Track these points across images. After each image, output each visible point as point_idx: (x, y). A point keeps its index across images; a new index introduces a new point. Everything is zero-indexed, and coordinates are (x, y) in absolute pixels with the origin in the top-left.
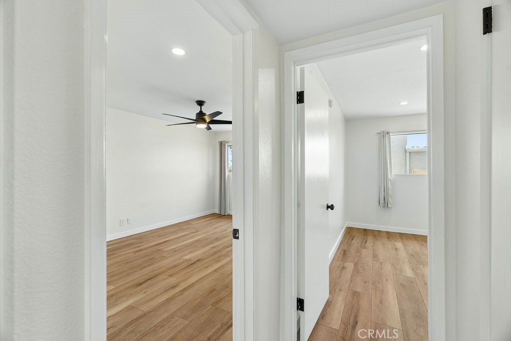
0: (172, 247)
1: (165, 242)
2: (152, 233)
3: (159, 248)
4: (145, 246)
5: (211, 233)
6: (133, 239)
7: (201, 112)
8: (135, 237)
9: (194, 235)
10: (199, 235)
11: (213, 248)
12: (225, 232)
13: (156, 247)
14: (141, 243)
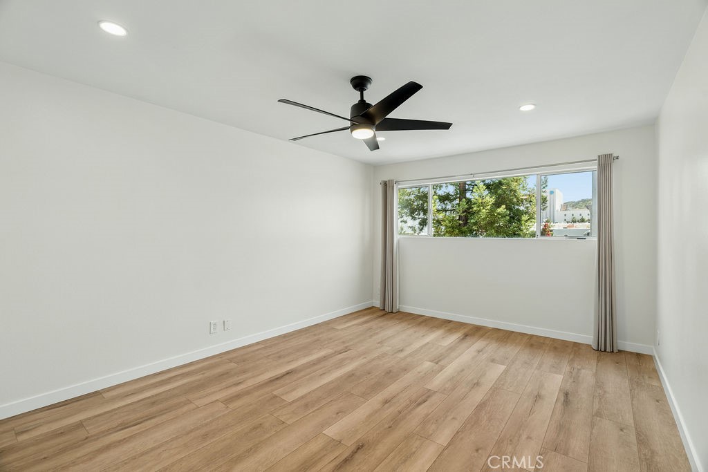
0: (301, 392)
1: (288, 373)
2: (265, 348)
3: (275, 393)
4: (250, 383)
5: (375, 354)
6: (231, 360)
7: (362, 101)
8: (234, 355)
9: (343, 360)
10: (352, 359)
11: (386, 402)
12: (401, 355)
13: (268, 389)
14: (244, 372)
